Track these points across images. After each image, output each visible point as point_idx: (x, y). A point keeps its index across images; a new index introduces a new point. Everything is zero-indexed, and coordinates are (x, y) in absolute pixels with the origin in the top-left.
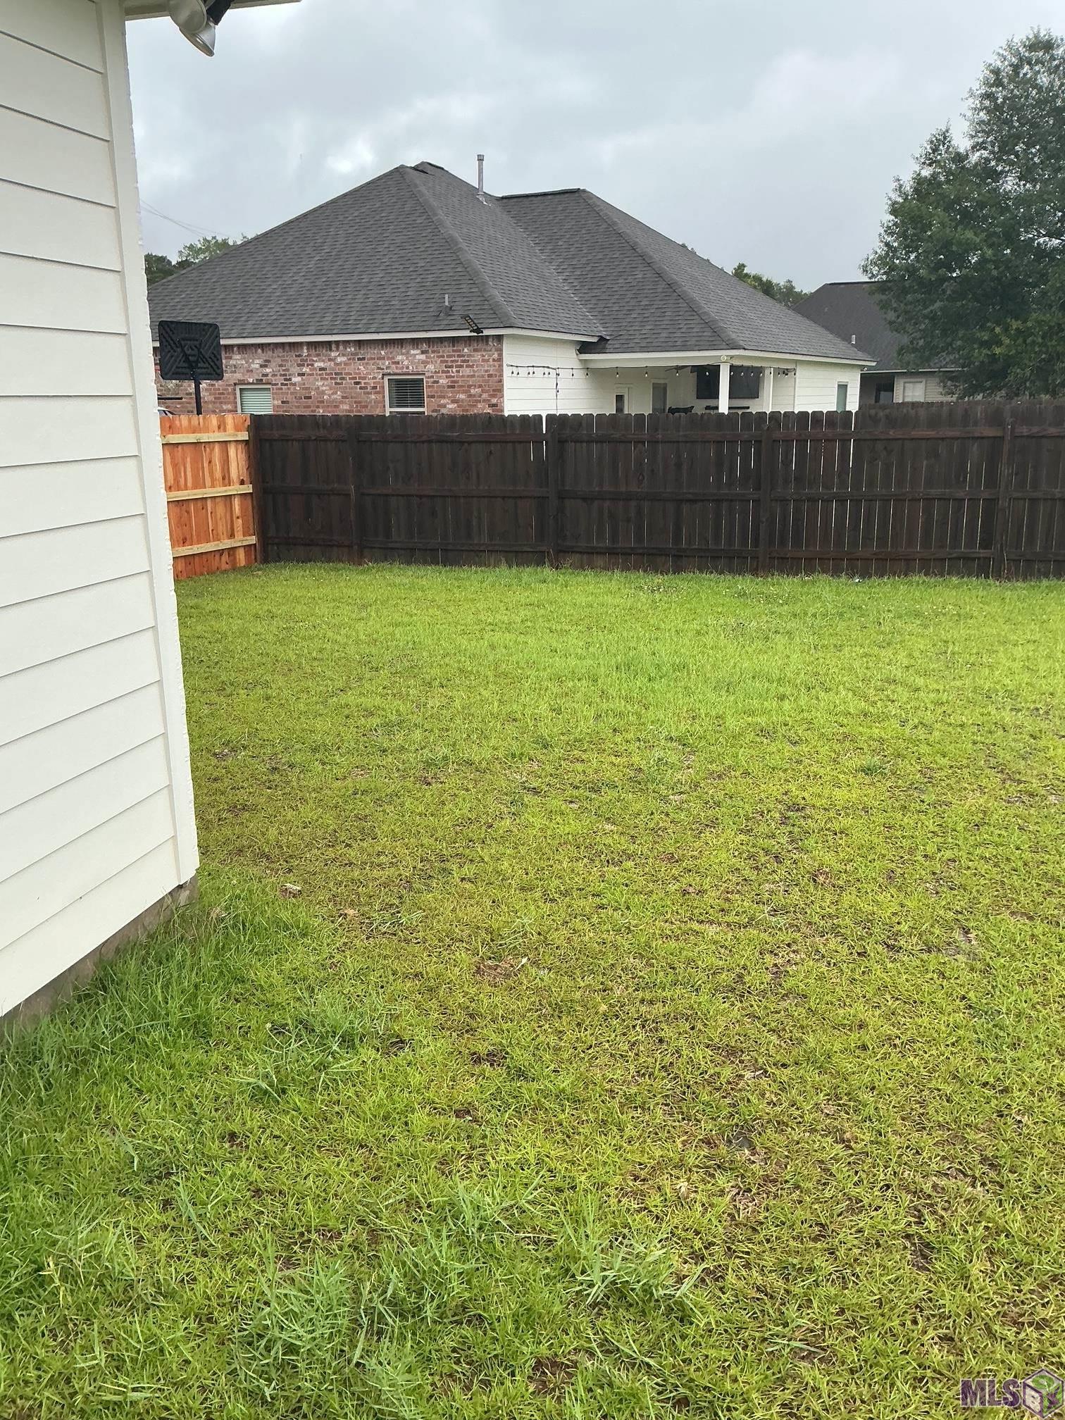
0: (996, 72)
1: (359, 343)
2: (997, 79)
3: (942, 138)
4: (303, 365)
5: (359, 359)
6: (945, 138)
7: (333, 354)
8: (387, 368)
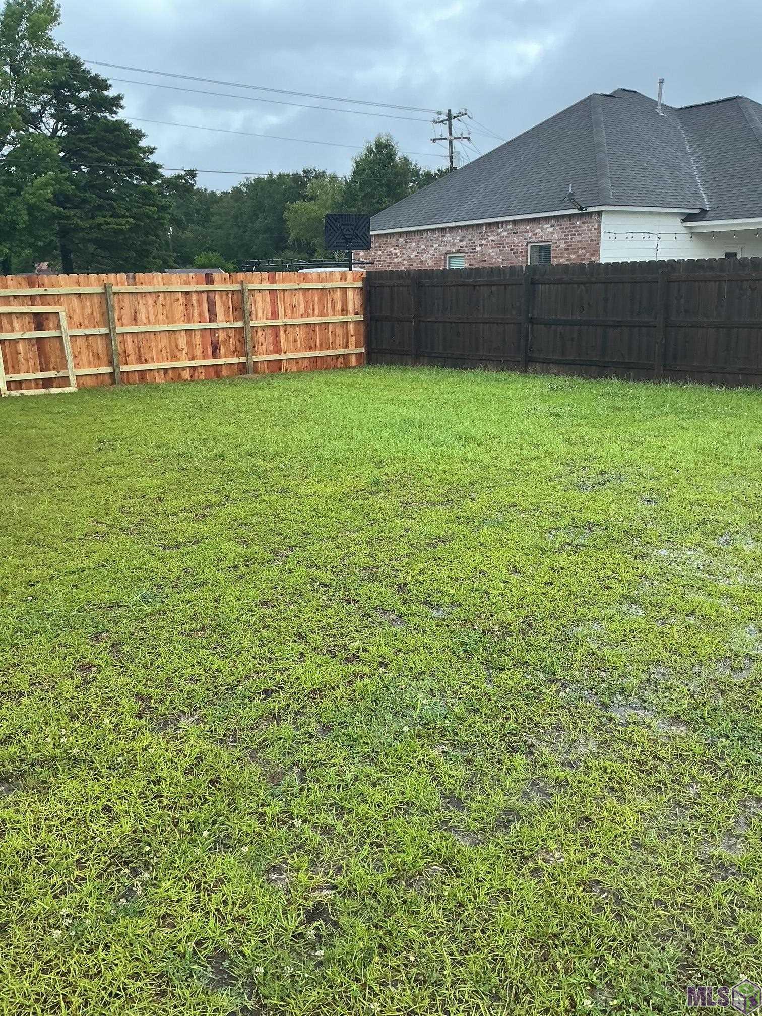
1: (515, 222)
4: (482, 239)
5: (514, 233)
7: (500, 231)
8: (530, 238)
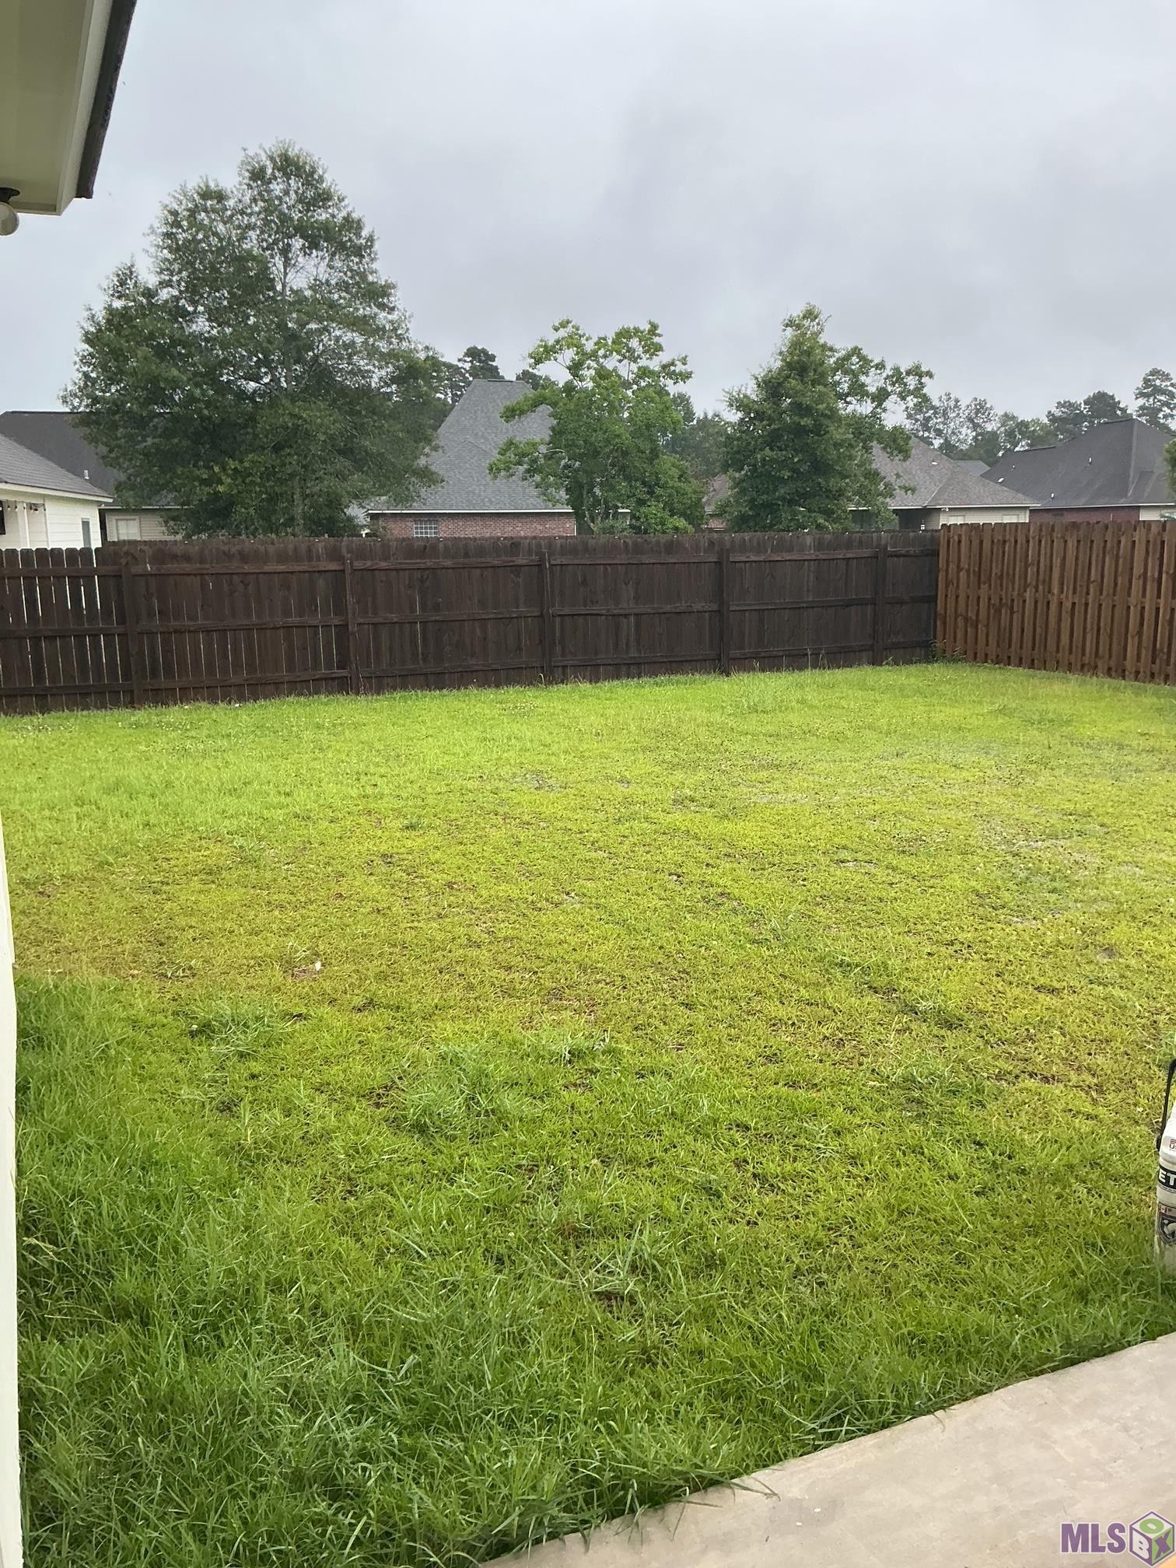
0: (175, 213)
2: (176, 220)
3: (127, 272)
6: (131, 273)
